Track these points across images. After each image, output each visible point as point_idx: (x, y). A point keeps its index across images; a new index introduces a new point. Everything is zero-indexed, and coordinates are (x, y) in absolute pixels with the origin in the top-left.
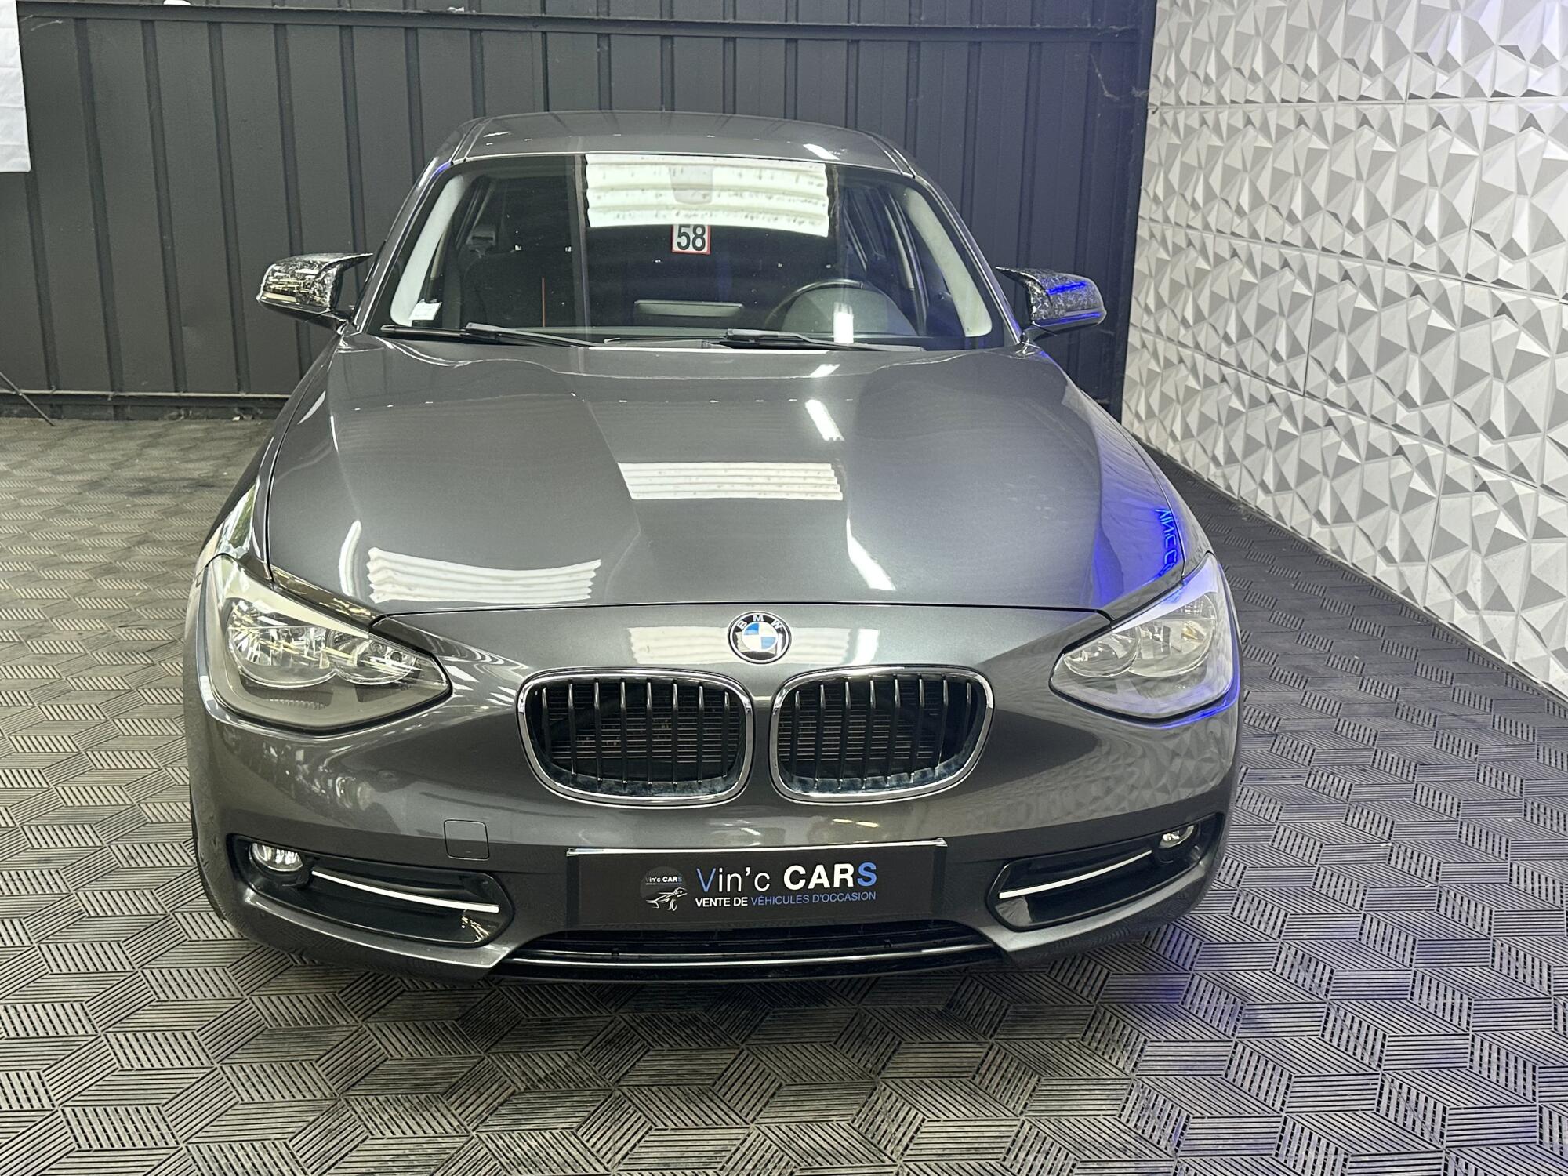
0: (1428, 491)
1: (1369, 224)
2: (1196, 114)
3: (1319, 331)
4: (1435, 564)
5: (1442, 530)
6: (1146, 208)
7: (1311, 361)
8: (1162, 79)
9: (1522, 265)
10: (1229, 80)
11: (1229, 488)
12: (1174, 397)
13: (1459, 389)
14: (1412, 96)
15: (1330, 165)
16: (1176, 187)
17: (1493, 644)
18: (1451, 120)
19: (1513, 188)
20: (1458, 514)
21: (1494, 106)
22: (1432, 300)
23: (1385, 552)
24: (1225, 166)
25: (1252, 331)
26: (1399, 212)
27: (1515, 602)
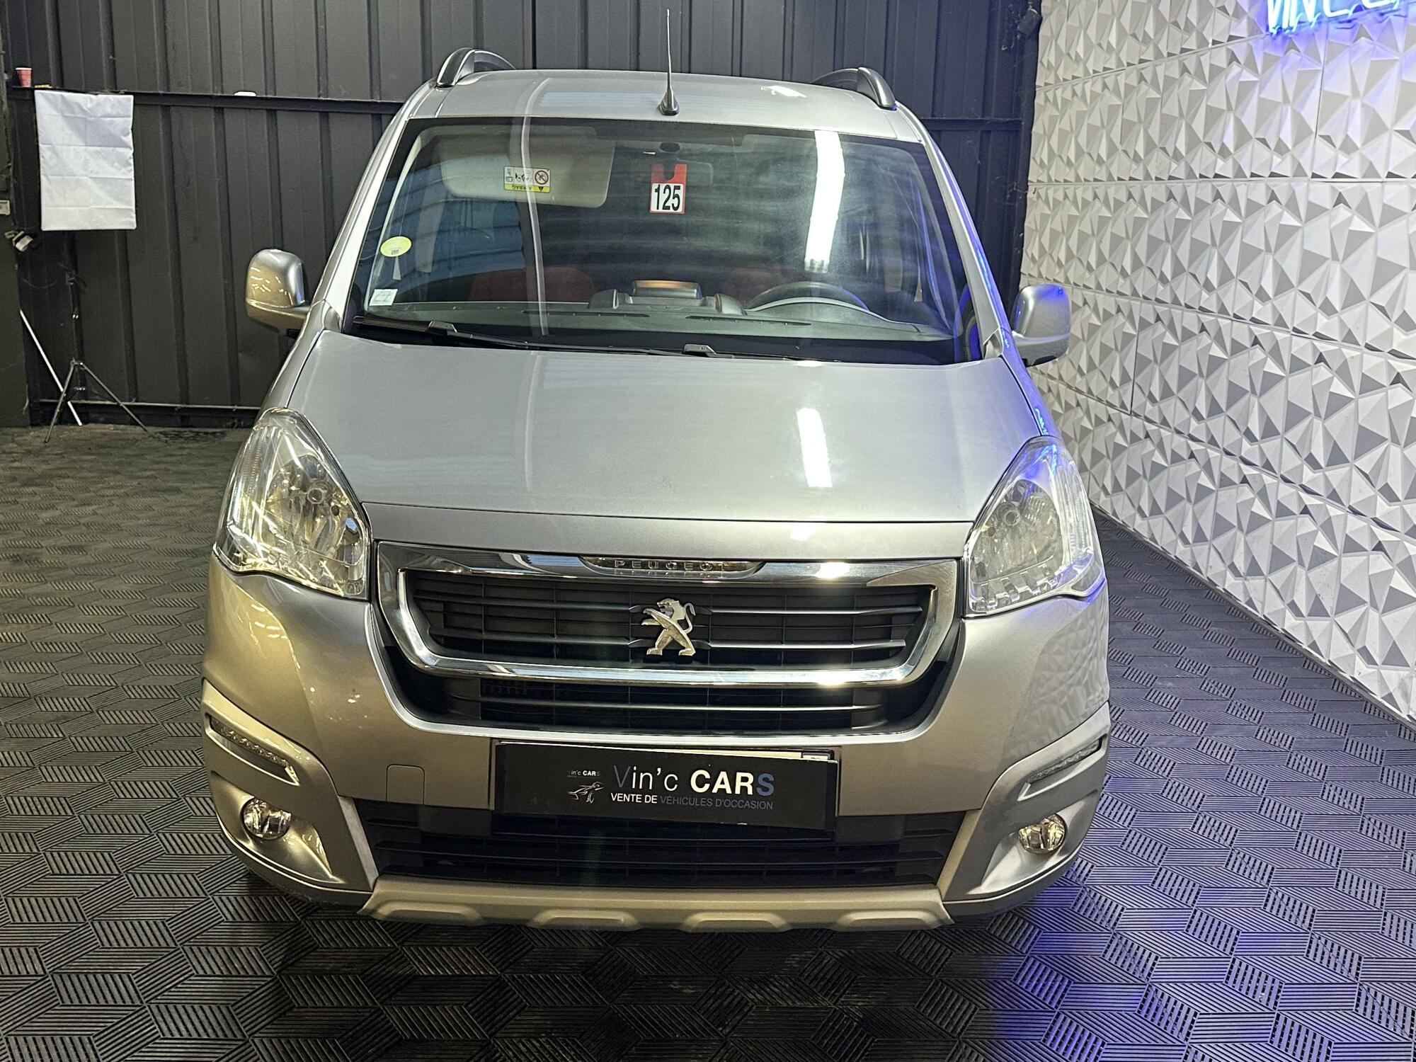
1: (1174, 277)
2: (1061, 190)
6: (1026, 266)
8: (1038, 161)
16: (1047, 249)
19: (1263, 247)
20: (1229, 502)
21: (1252, 184)
22: (1213, 334)
23: (1182, 536)
24: (1080, 232)
25: (1097, 364)
26: (1193, 267)
27: (1265, 569)
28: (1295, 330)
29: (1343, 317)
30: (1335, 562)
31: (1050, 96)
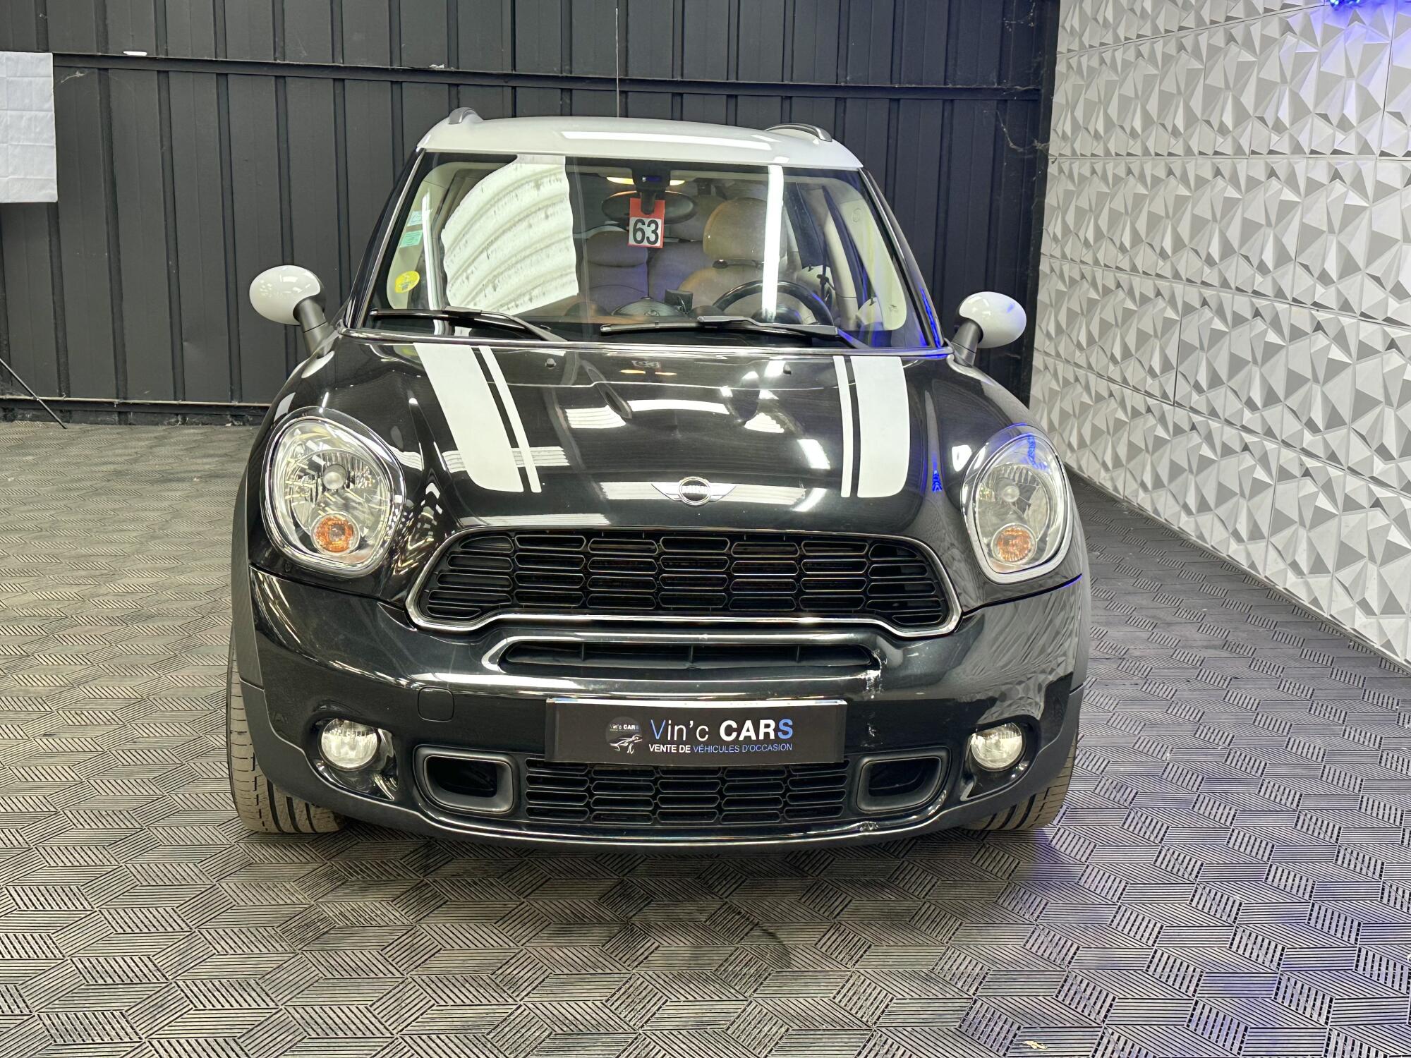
0: (1268, 480)
1: (1222, 259)
3: (1185, 350)
4: (1273, 540)
5: (1276, 510)
6: (1047, 246)
7: (1179, 375)
8: (1060, 133)
9: (1332, 289)
10: (1113, 137)
11: (1116, 489)
12: (1071, 413)
13: (1289, 393)
14: (1253, 152)
15: (1192, 209)
16: (1072, 227)
17: (1315, 601)
18: (1282, 173)
19: (1325, 228)
20: (1289, 497)
21: (1311, 161)
22: (1268, 321)
23: (1236, 534)
24: (1111, 210)
25: (1133, 352)
26: (1243, 249)
27: (1330, 565)
28: (1363, 314)
31: (1074, 62)
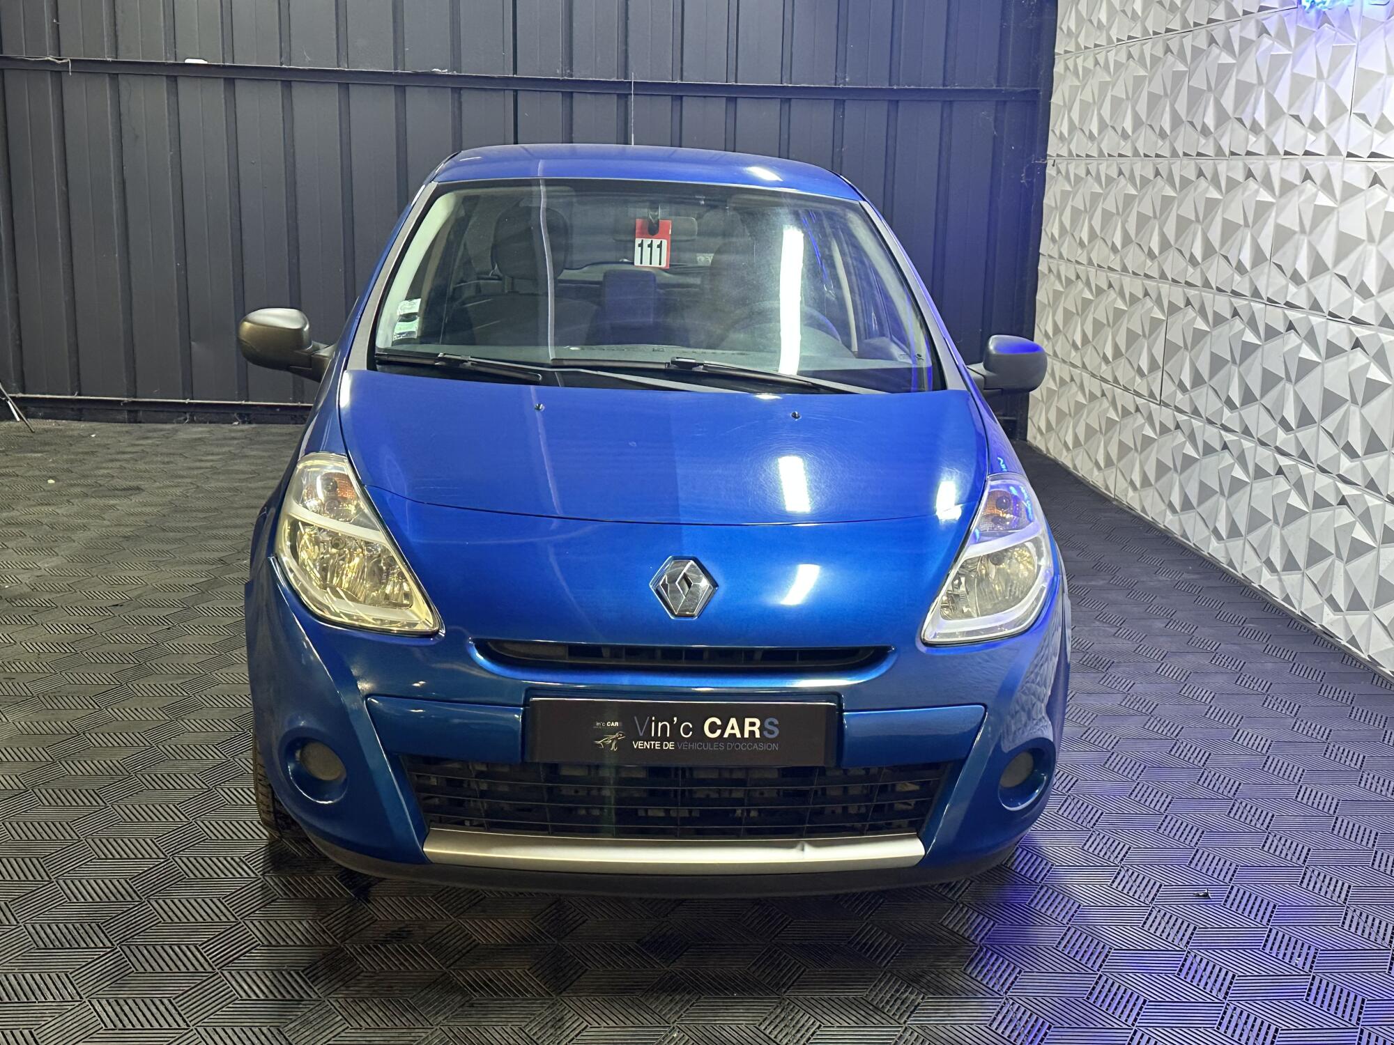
0: (1247, 480)
1: (1204, 258)
2: (1083, 165)
4: (1249, 537)
5: (1252, 508)
6: (1045, 247)
7: (1165, 376)
8: (1058, 134)
9: (1303, 289)
10: (1106, 137)
11: (1107, 488)
12: (1067, 411)
13: (1264, 392)
14: (1233, 154)
15: (1177, 210)
16: (1068, 228)
17: (1287, 599)
18: (1258, 173)
19: (1297, 229)
20: (1263, 494)
21: (1285, 162)
22: (1246, 320)
23: (1216, 532)
24: (1104, 210)
25: (1123, 351)
26: (1224, 249)
27: (1301, 562)
28: (1331, 314)
29: (1379, 300)
30: (1374, 553)
31: (1070, 64)
